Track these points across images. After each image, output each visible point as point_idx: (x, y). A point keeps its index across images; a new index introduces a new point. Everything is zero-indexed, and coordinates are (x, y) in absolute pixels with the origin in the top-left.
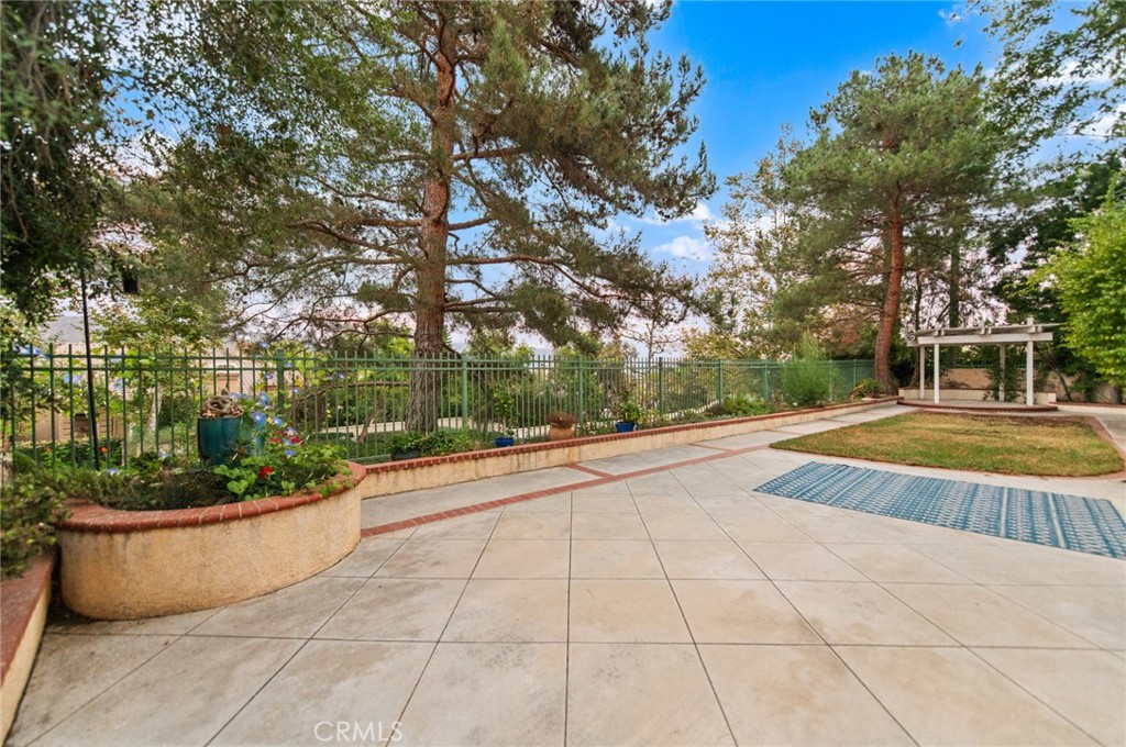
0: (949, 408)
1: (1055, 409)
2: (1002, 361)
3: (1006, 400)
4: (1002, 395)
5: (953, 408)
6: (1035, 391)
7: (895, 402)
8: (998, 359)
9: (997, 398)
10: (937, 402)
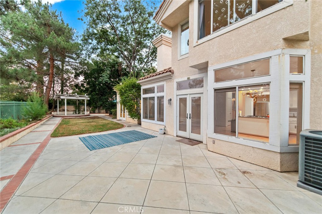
0: (70, 117)
1: (89, 115)
2: (77, 104)
3: (79, 114)
4: (77, 112)
5: (71, 116)
6: (87, 111)
7: (52, 116)
8: (76, 103)
9: (76, 113)
10: (66, 115)
